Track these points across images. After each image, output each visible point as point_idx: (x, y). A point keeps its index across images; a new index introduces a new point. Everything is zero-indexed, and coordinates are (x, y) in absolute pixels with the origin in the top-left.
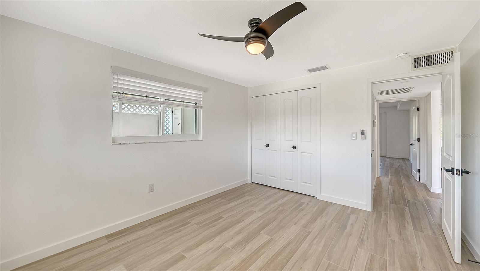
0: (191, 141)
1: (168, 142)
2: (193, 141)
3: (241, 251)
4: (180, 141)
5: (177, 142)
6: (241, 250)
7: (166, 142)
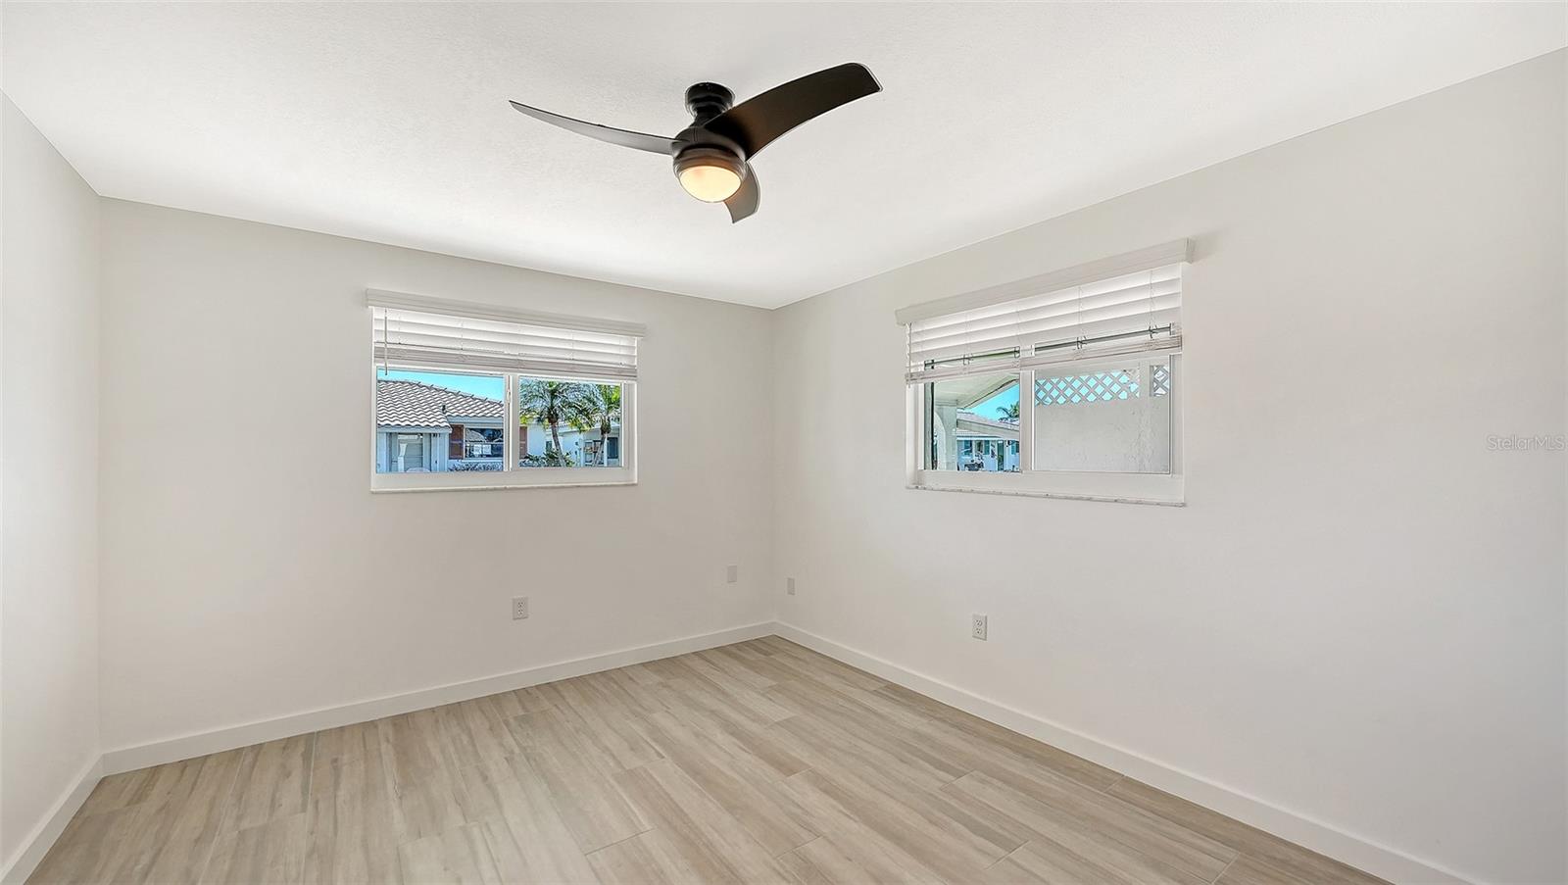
0: (1116, 501)
1: (1024, 495)
2: (1124, 501)
3: (774, 869)
4: (1066, 498)
5: (1052, 497)
6: (782, 871)
7: (1017, 495)
